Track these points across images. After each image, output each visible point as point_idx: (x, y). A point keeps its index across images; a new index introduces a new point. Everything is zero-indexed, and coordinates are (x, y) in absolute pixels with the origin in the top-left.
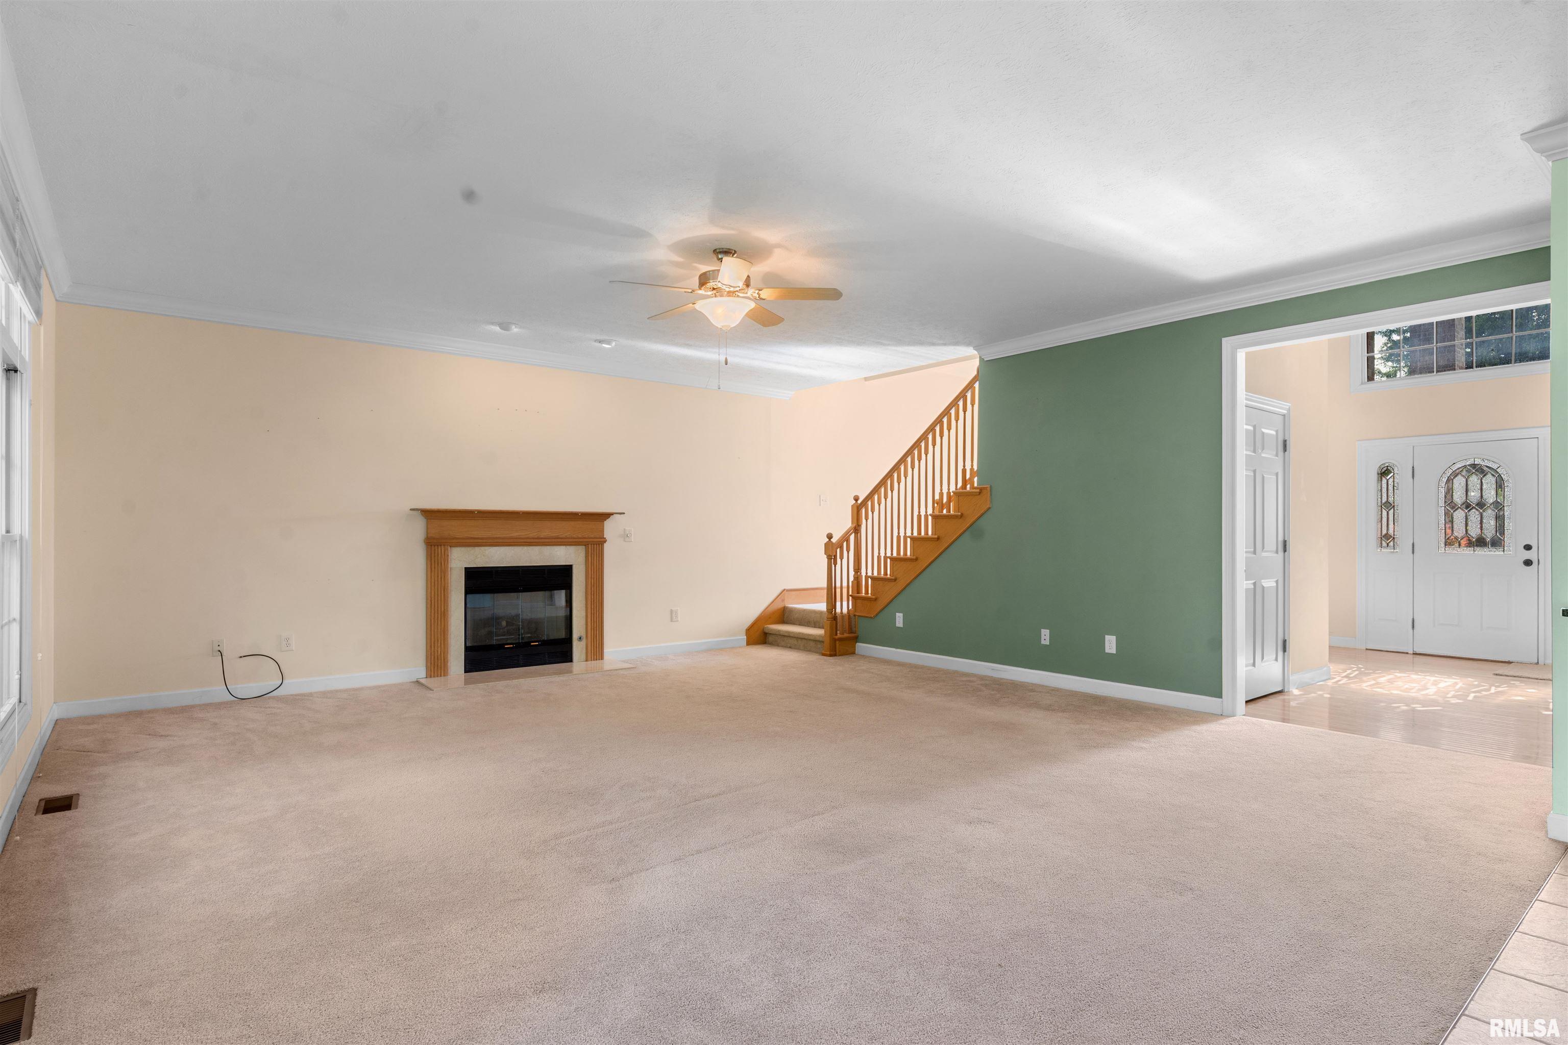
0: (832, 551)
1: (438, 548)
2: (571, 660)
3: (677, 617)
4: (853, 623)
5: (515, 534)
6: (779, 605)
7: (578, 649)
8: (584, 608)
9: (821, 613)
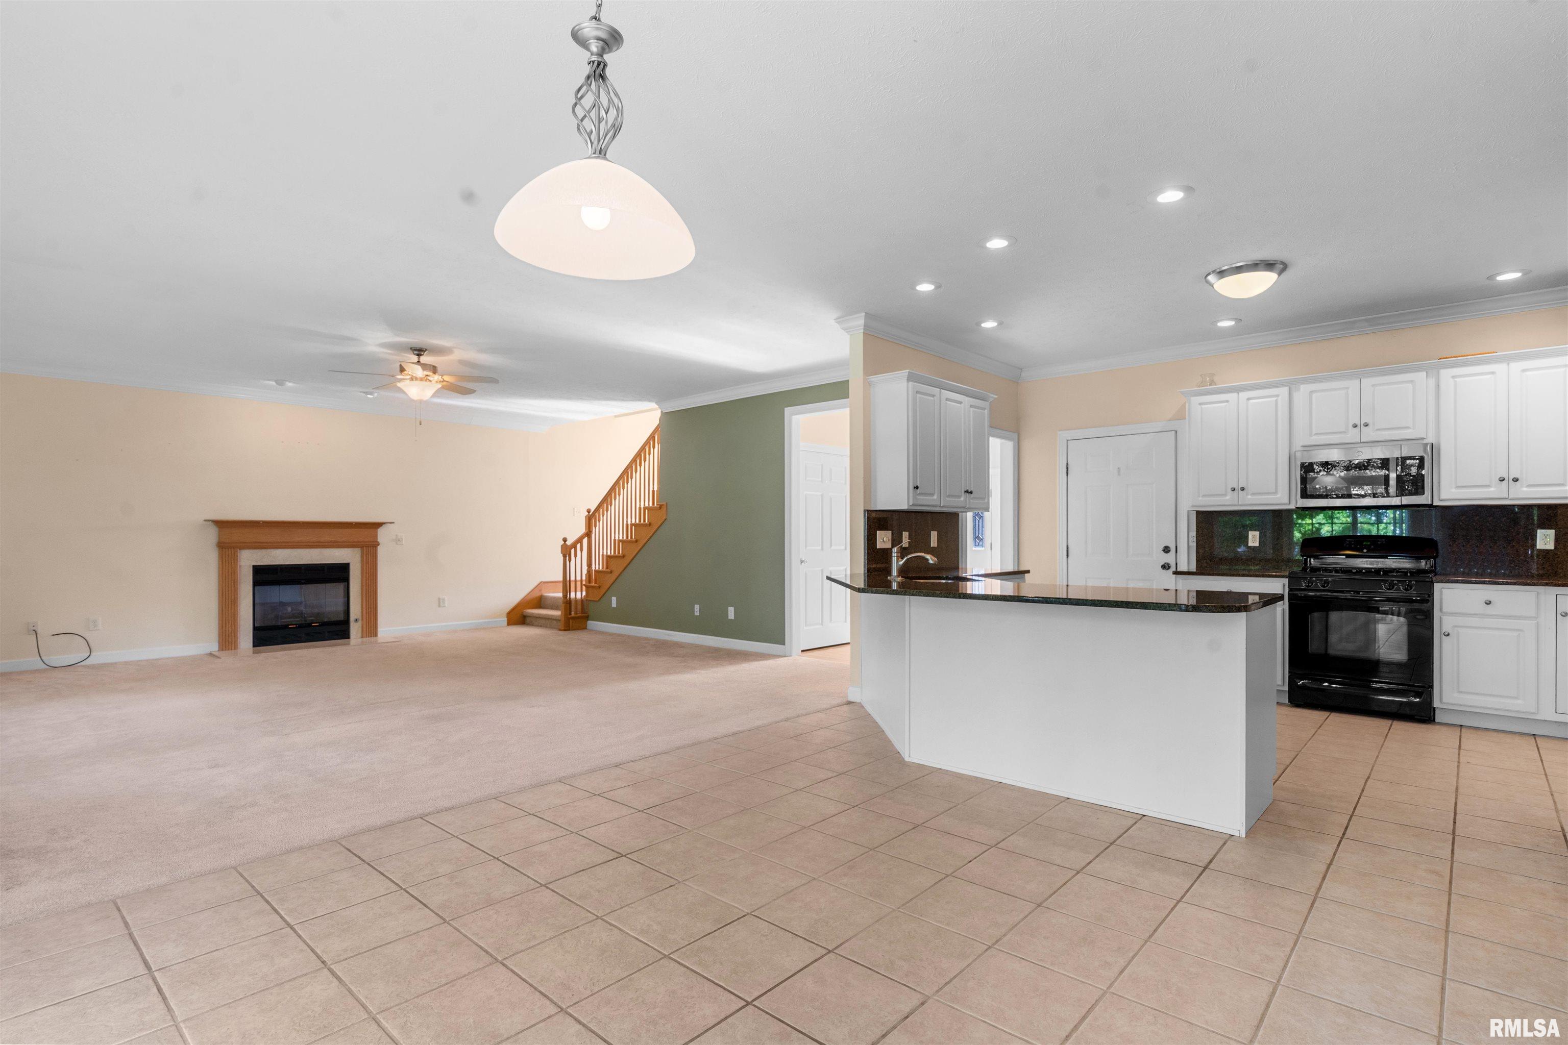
0: (567, 551)
1: (228, 550)
2: (348, 637)
3: (444, 603)
4: (585, 607)
5: (297, 539)
6: (537, 594)
7: (355, 629)
8: (360, 597)
9: (559, 598)
